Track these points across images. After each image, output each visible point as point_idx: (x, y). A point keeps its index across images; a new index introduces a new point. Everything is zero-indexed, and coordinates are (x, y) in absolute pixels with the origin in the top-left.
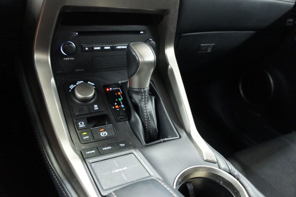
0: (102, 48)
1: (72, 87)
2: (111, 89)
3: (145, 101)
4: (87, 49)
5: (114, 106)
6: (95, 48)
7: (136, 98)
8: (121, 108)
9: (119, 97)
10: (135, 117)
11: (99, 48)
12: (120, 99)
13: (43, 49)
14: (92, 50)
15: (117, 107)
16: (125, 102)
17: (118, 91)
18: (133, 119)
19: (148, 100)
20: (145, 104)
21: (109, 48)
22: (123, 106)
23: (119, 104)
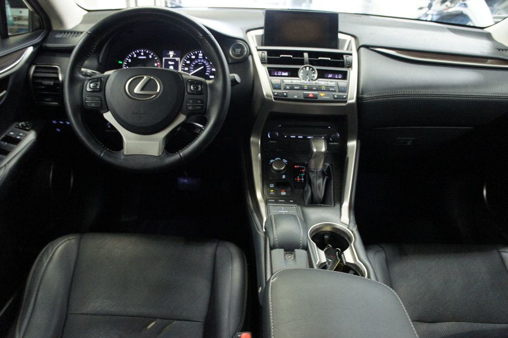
0: (297, 137)
1: (272, 161)
2: (298, 166)
3: (317, 178)
4: (286, 136)
5: (297, 178)
6: (291, 137)
7: (312, 176)
8: (301, 181)
9: (302, 172)
10: (308, 188)
11: (294, 137)
12: (302, 175)
13: (257, 136)
14: (289, 137)
15: (298, 179)
16: (304, 177)
17: (303, 169)
18: (306, 188)
19: (320, 177)
20: (316, 180)
21: (302, 137)
22: (303, 179)
23: (300, 178)
